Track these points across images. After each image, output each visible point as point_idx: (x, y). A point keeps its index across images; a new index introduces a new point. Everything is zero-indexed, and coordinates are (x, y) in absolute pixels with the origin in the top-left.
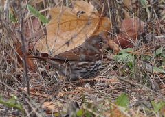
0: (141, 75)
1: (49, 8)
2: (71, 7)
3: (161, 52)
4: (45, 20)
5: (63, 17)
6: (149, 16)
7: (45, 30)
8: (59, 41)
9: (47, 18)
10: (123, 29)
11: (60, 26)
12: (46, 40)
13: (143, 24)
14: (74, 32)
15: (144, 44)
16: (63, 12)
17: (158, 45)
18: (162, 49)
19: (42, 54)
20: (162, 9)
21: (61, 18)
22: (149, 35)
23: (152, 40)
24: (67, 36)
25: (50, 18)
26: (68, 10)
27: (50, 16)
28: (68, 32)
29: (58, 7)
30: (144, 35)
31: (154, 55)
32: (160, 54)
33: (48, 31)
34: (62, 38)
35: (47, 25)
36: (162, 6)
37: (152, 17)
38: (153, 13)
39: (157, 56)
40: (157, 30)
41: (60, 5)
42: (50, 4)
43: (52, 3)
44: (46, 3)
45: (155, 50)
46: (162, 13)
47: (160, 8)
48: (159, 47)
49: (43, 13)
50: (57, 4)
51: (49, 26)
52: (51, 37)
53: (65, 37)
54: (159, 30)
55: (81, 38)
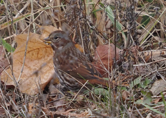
0: (117, 108)
1: (15, 35)
2: (39, 33)
3: (140, 82)
4: (10, 48)
5: (31, 45)
6: (125, 42)
7: (11, 60)
8: (26, 71)
9: (13, 45)
10: (97, 58)
11: (27, 55)
12: (12, 70)
13: (120, 51)
14: (42, 62)
15: (120, 73)
16: (30, 39)
17: (136, 74)
18: (140, 78)
19: (7, 86)
20: (140, 34)
21: (29, 45)
22: (126, 64)
23: (129, 70)
24: (34, 66)
25: (15, 46)
26: (36, 36)
27: (16, 44)
28: (36, 61)
29: (25, 33)
30: (120, 63)
31: (132, 86)
32: (138, 85)
33: (14, 61)
34: (29, 67)
35: (12, 53)
36: (139, 31)
37: (128, 44)
38: (130, 39)
39: (135, 87)
40: (135, 58)
41: (26, 31)
42: (16, 31)
43: (18, 29)
44: (11, 29)
45: (133, 80)
46: (140, 39)
47: (138, 34)
48: (137, 76)
49: (8, 41)
50: (24, 30)
51: (15, 55)
52: (17, 67)
53: (32, 67)
54: (137, 58)
55: (51, 68)
